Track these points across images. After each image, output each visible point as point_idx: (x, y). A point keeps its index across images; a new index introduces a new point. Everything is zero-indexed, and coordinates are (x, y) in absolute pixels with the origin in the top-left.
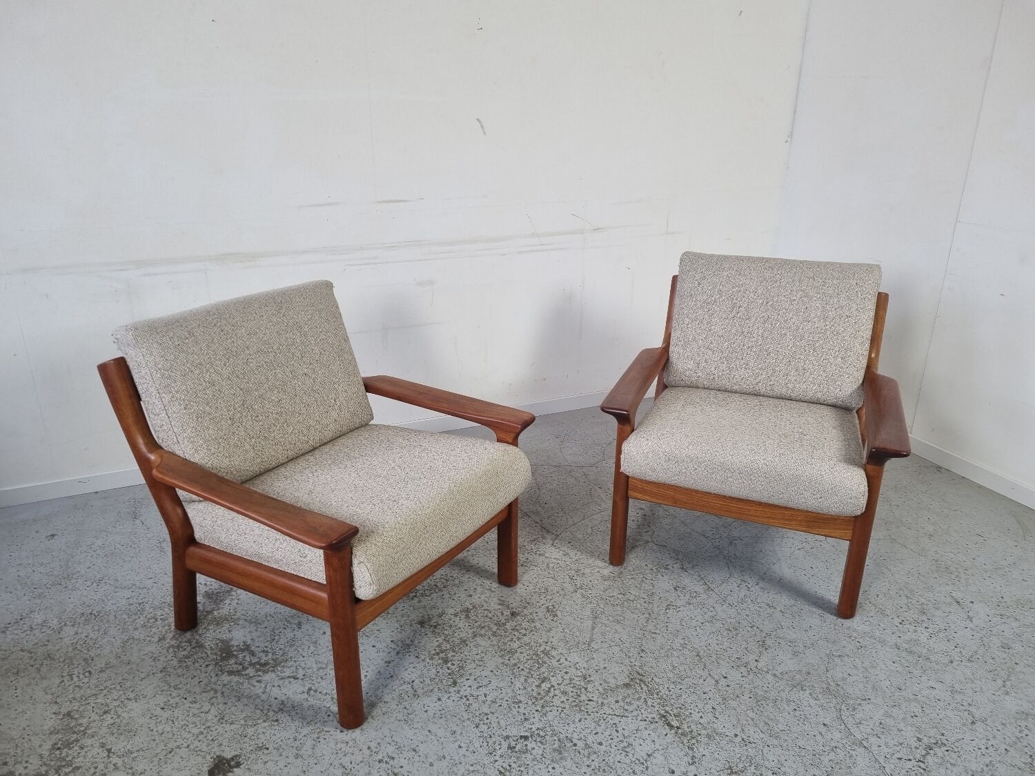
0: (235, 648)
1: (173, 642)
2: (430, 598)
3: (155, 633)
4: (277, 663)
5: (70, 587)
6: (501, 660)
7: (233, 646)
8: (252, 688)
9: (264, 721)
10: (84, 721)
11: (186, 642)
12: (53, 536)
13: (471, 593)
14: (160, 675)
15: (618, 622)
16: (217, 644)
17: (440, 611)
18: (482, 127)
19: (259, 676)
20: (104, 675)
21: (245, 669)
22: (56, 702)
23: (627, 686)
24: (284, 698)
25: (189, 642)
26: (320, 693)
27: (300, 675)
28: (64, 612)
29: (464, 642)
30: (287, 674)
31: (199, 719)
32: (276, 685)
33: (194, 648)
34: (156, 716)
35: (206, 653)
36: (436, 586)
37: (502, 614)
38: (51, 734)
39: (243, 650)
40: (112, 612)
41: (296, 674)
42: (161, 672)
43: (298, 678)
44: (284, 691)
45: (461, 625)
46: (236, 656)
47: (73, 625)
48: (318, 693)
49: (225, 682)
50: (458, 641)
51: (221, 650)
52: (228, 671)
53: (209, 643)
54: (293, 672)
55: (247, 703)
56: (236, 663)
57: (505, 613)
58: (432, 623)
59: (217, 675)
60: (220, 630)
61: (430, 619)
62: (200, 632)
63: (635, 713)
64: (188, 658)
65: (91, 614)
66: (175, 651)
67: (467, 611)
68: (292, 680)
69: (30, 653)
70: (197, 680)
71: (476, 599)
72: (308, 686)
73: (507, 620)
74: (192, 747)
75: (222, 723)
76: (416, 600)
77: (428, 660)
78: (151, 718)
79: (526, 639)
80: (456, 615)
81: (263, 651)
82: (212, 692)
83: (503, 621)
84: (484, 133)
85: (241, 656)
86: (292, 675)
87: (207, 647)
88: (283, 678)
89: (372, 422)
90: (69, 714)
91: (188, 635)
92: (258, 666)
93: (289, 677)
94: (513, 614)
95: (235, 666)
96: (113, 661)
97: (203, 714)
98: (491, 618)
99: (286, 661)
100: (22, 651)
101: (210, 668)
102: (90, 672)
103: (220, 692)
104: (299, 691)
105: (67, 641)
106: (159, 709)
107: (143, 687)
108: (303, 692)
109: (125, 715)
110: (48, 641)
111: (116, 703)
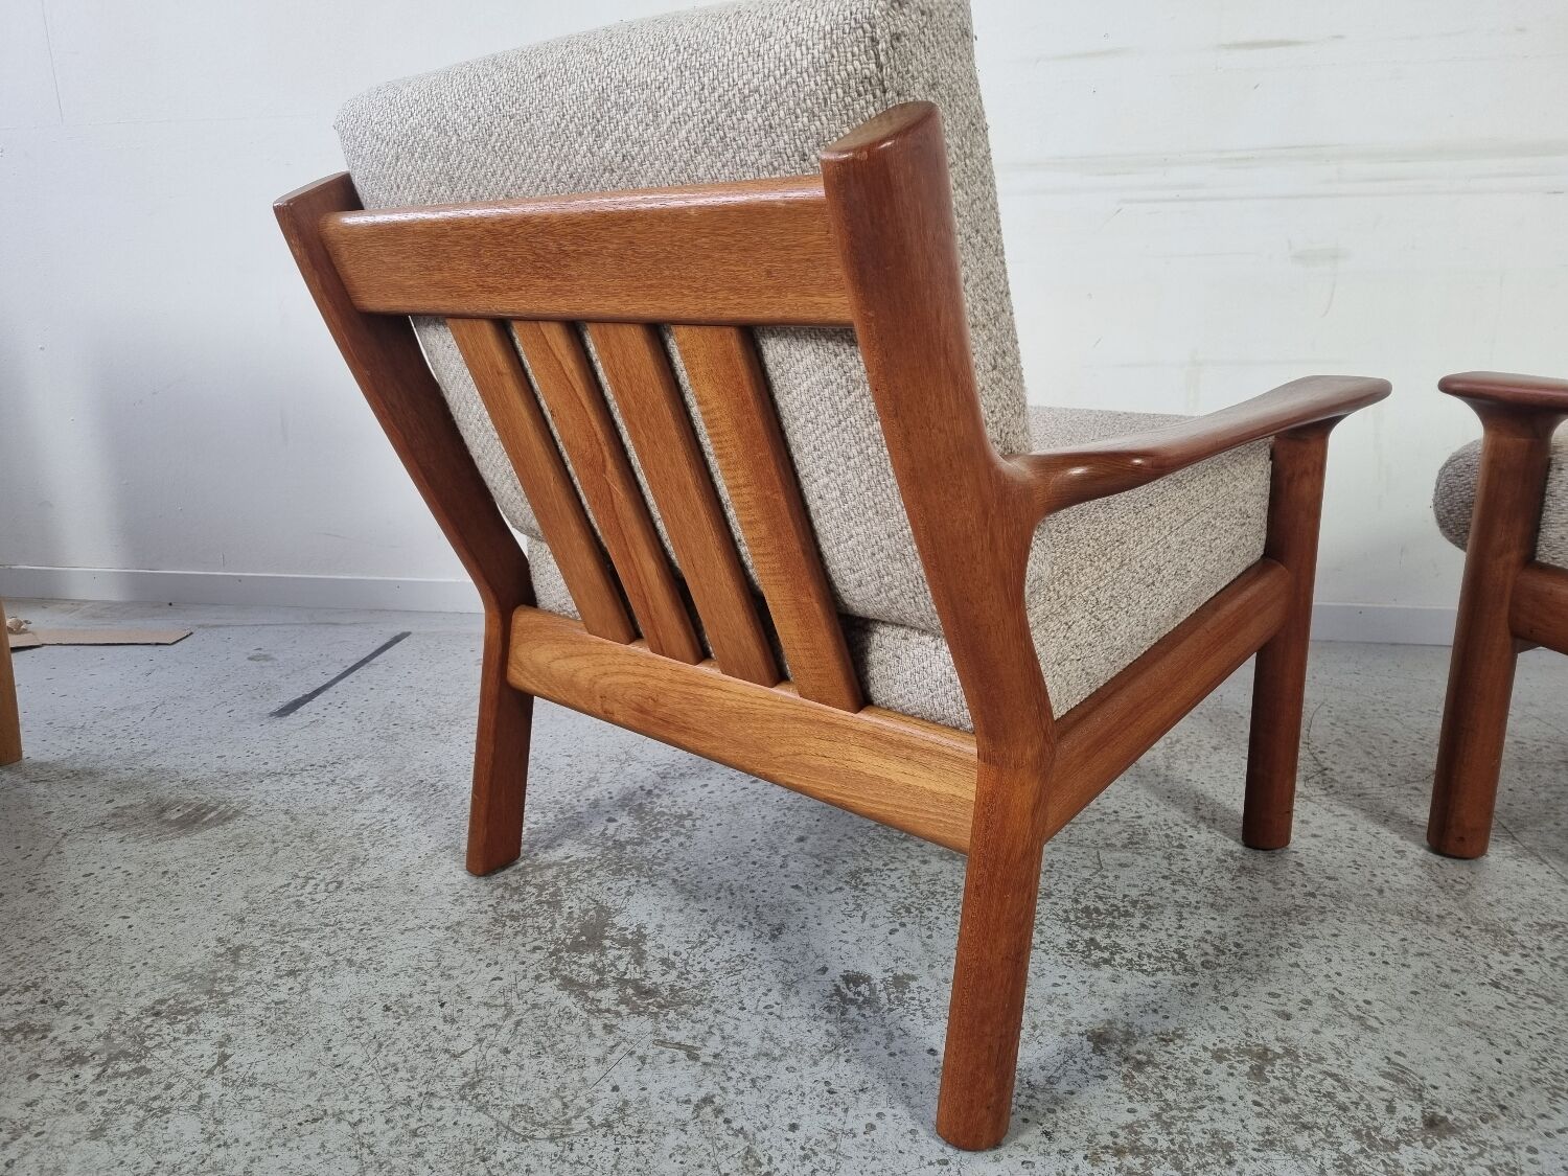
0: (613, 933)
2: (1149, 980)
4: (676, 1000)
5: (442, 736)
7: (613, 926)
8: (584, 1039)
9: (552, 1139)
10: (244, 975)
11: (536, 886)
13: (1291, 1008)
14: (440, 934)
16: (586, 912)
17: (1171, 1025)
19: (618, 1014)
20: (356, 898)
21: (601, 985)
22: (242, 921)
24: (633, 1096)
26: (727, 1121)
27: (706, 1055)
28: (399, 770)
30: (679, 1037)
31: (430, 1064)
32: (640, 1052)
33: (540, 903)
34: (362, 1020)
35: (553, 922)
36: (1182, 955)
37: (1391, 1109)
38: (177, 977)
39: (624, 943)
41: (698, 1044)
42: (447, 929)
43: (696, 1058)
44: (647, 1077)
45: (1229, 1090)
46: (603, 951)
47: (391, 796)
48: (720, 1120)
49: (541, 1000)
50: (1206, 1140)
51: (584, 928)
52: (564, 978)
53: (575, 903)
54: (694, 1038)
55: (548, 1070)
56: (592, 966)
57: (1403, 1109)
58: (1132, 1051)
59: (537, 978)
60: (612, 886)
61: (1129, 1038)
64: (514, 918)
65: (433, 786)
66: (503, 897)
67: (1264, 1056)
68: (682, 1054)
69: (293, 819)
70: (494, 971)
71: (1301, 1033)
72: (709, 1087)
74: (362, 1129)
75: (463, 1098)
76: (1107, 971)
77: (1078, 1157)
78: (350, 1019)
80: (1219, 1056)
81: (664, 961)
82: (501, 1012)
83: (1389, 1132)
85: (612, 953)
86: (689, 1043)
87: (566, 910)
88: (663, 1043)
90: (235, 952)
92: (630, 991)
93: (679, 1046)
94: (1432, 1123)
95: (589, 972)
96: (392, 878)
97: (447, 1056)
98: (1343, 1108)
99: (699, 1003)
100: (287, 812)
101: (538, 955)
102: (340, 884)
103: (515, 1018)
104: (681, 1093)
105: (358, 818)
106: (380, 1005)
107: (393, 947)
108: (688, 1102)
109: (316, 992)
110: (334, 809)
111: (324, 961)
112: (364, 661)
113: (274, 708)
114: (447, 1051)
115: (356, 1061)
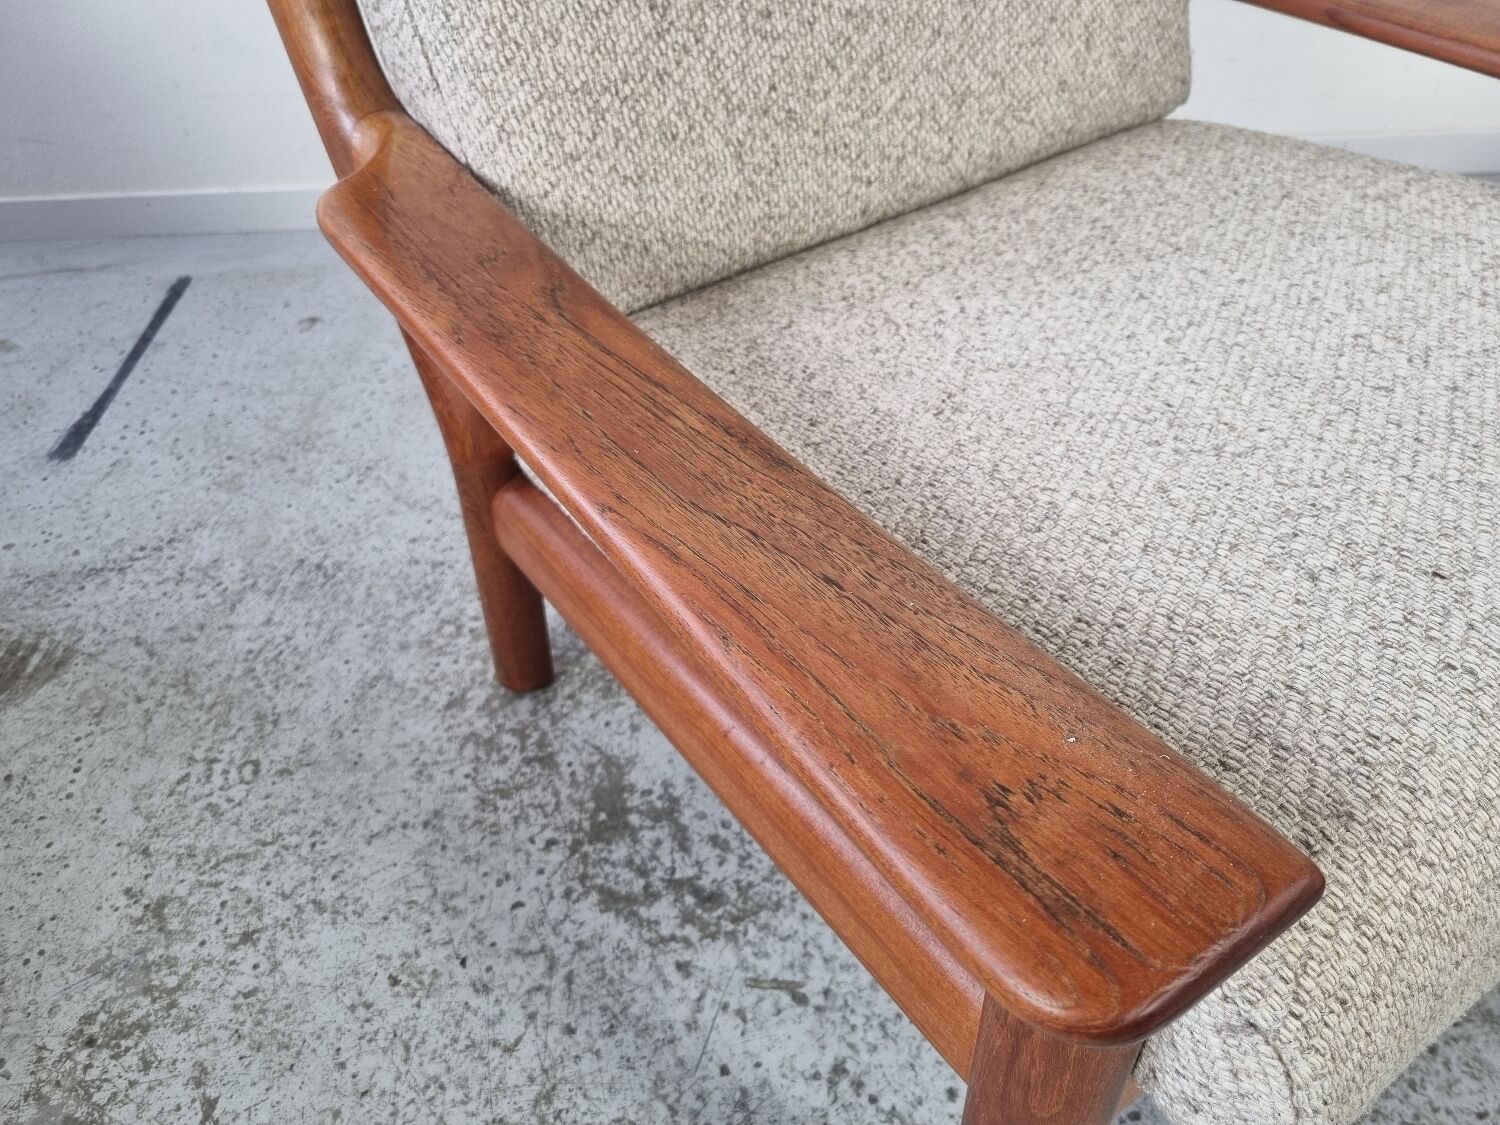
0: (636, 800)
1: (481, 723)
3: (444, 676)
5: (300, 473)
7: (632, 789)
8: (659, 991)
10: (184, 951)
11: (513, 732)
12: (313, 320)
14: (419, 837)
16: (591, 768)
19: (687, 942)
20: (286, 788)
21: (651, 896)
22: (146, 852)
24: (748, 1078)
25: (521, 733)
26: (872, 1099)
27: (812, 990)
28: (265, 544)
30: (773, 968)
31: (481, 1070)
32: (733, 1006)
33: (528, 761)
34: (368, 1006)
35: (556, 794)
38: (93, 971)
39: (656, 816)
40: (367, 574)
41: (799, 978)
42: (426, 824)
43: (804, 1001)
44: (756, 1044)
46: (633, 833)
47: (270, 593)
48: (864, 1100)
49: (585, 934)
51: (597, 795)
52: (601, 890)
53: (571, 756)
54: (791, 966)
55: (631, 1052)
56: (629, 863)
59: (568, 894)
60: (608, 717)
62: (555, 707)
64: (505, 794)
65: (319, 567)
66: (478, 759)
68: (785, 999)
69: (151, 654)
70: (508, 894)
72: (836, 1050)
78: (353, 1008)
81: (714, 840)
82: (541, 963)
85: (647, 836)
86: (788, 976)
87: (565, 770)
88: (757, 982)
89: (1179, 114)
90: (158, 909)
91: (525, 705)
92: (690, 900)
93: (777, 984)
95: (626, 874)
96: (323, 747)
99: (778, 905)
100: (138, 642)
101: (557, 856)
102: (256, 764)
103: (562, 972)
104: (804, 1063)
105: (240, 640)
106: (383, 977)
107: (365, 871)
108: (816, 1076)
109: (290, 965)
110: (201, 627)
111: (283, 910)
112: (145, 340)
113: (51, 442)
114: (495, 1043)
115: (385, 1081)
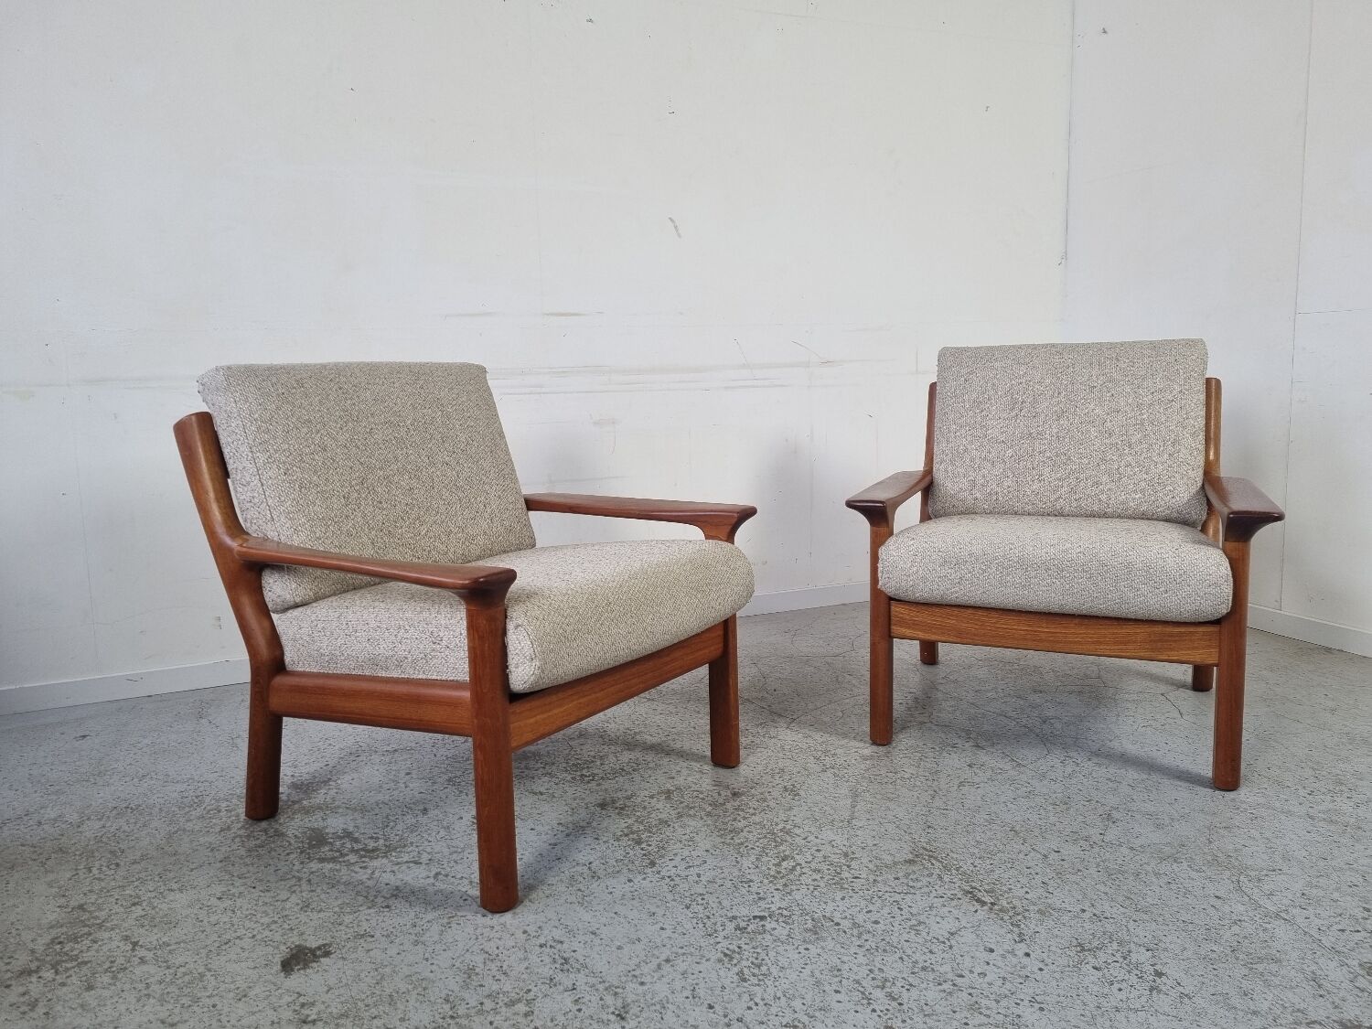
0: (330, 836)
1: (242, 832)
2: (614, 781)
3: (214, 824)
4: (389, 849)
5: (101, 783)
6: (719, 840)
7: (327, 834)
8: (353, 875)
9: (370, 908)
10: (102, 914)
11: (260, 831)
13: (673, 775)
14: (219, 865)
15: (890, 800)
16: (305, 833)
17: (629, 793)
18: (676, 227)
19: (364, 862)
20: (137, 867)
21: (344, 855)
22: (64, 896)
23: (910, 862)
24: (399, 883)
25: (265, 831)
26: (453, 877)
27: (424, 860)
28: (89, 806)
29: (665, 823)
30: (405, 859)
31: (272, 908)
32: (388, 870)
33: (271, 837)
34: (209, 906)
35: (289, 842)
36: (622, 769)
37: (720, 794)
38: (51, 927)
39: (341, 838)
40: (157, 805)
41: (417, 859)
42: (221, 861)
43: (421, 863)
44: (400, 876)
45: (660, 806)
46: (331, 843)
47: (100, 819)
48: (450, 878)
49: (314, 869)
50: (657, 822)
51: (310, 838)
52: (319, 859)
53: (294, 831)
54: (413, 857)
55: (344, 889)
56: (331, 850)
57: (723, 793)
58: (618, 805)
59: (302, 863)
60: (310, 819)
61: (614, 802)
62: (282, 821)
63: (927, 890)
64: (262, 847)
65: (127, 807)
66: (243, 841)
67: (669, 792)
68: (411, 865)
69: (34, 847)
70: (272, 869)
71: (680, 781)
73: (727, 800)
74: (259, 937)
75: (306, 911)
76: (594, 783)
77: (612, 841)
78: (201, 908)
79: (757, 819)
80: (652, 797)
81: (372, 838)
82: (294, 880)
83: (721, 801)
84: (679, 236)
85: (338, 843)
86: (412, 860)
87: (290, 835)
88: (398, 864)
90: (80, 907)
91: (264, 824)
92: (362, 853)
93: (407, 862)
94: (734, 794)
95: (330, 853)
96: (154, 853)
97: (279, 903)
98: (703, 799)
99: (405, 846)
100: (23, 845)
101: (293, 856)
102: (117, 864)
103: (305, 880)
104: (422, 876)
105: (88, 835)
106: (213, 899)
107: (192, 878)
109: (162, 906)
110: (62, 835)
111: (152, 894)
114: (277, 901)
